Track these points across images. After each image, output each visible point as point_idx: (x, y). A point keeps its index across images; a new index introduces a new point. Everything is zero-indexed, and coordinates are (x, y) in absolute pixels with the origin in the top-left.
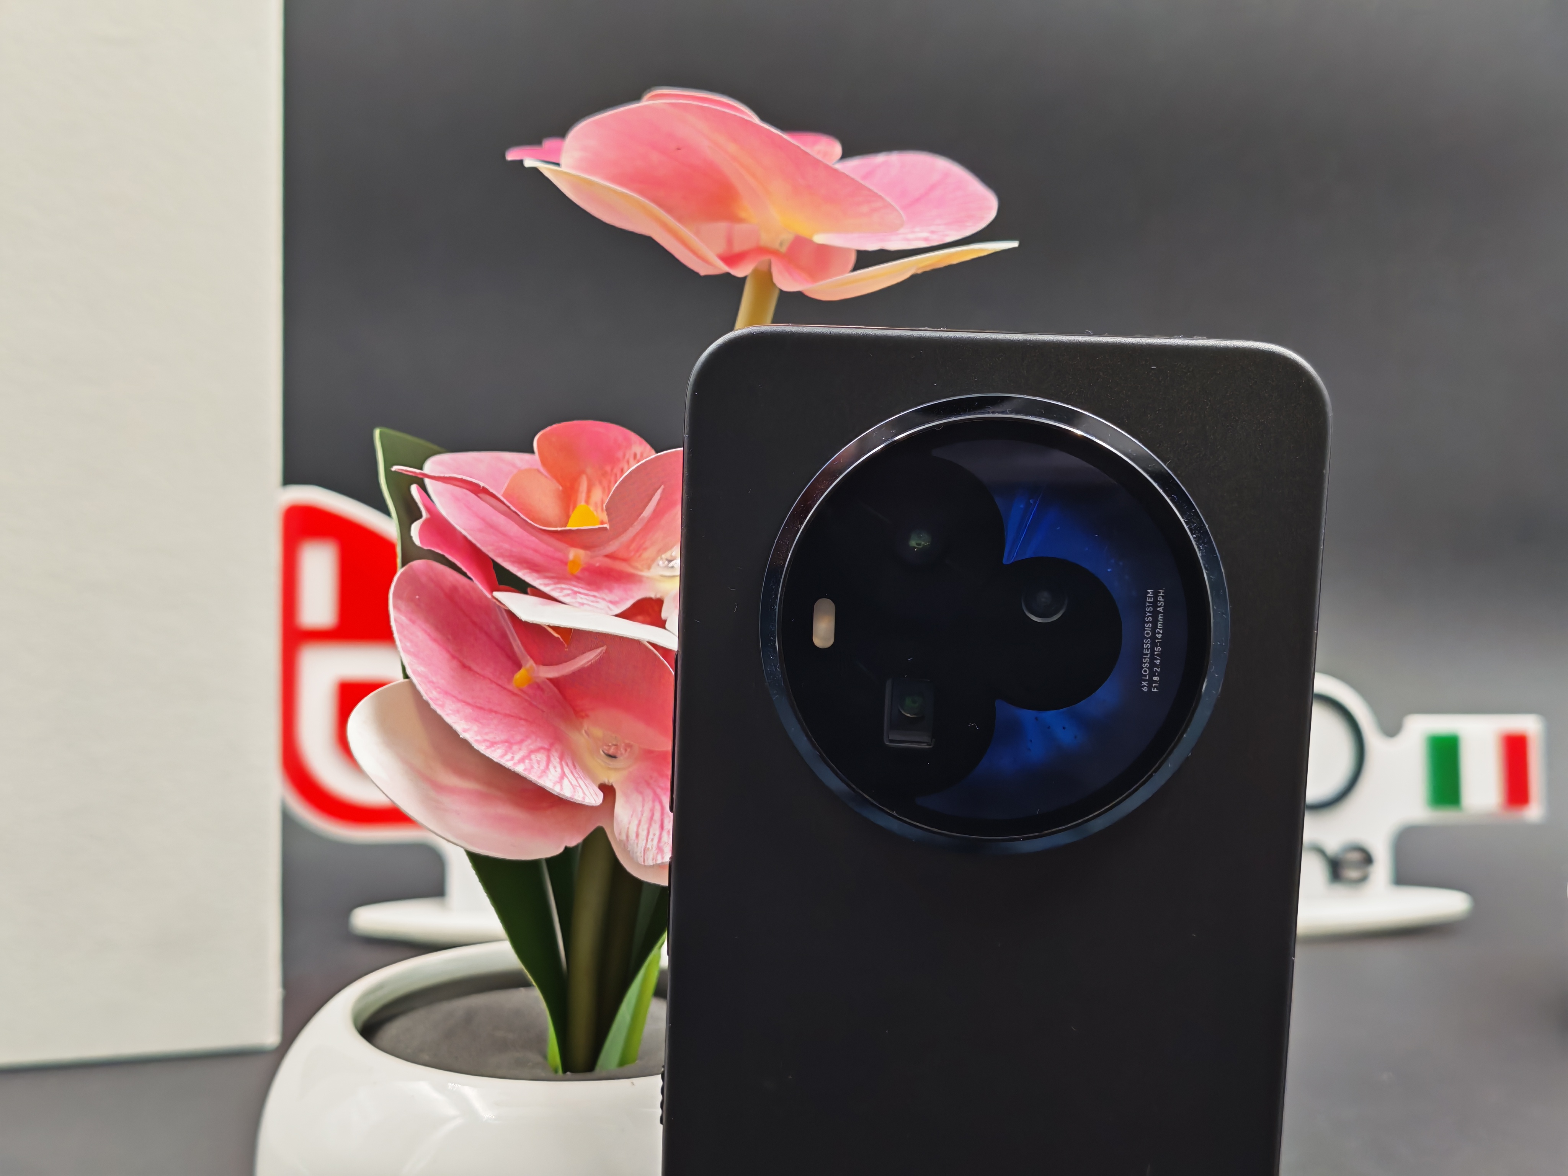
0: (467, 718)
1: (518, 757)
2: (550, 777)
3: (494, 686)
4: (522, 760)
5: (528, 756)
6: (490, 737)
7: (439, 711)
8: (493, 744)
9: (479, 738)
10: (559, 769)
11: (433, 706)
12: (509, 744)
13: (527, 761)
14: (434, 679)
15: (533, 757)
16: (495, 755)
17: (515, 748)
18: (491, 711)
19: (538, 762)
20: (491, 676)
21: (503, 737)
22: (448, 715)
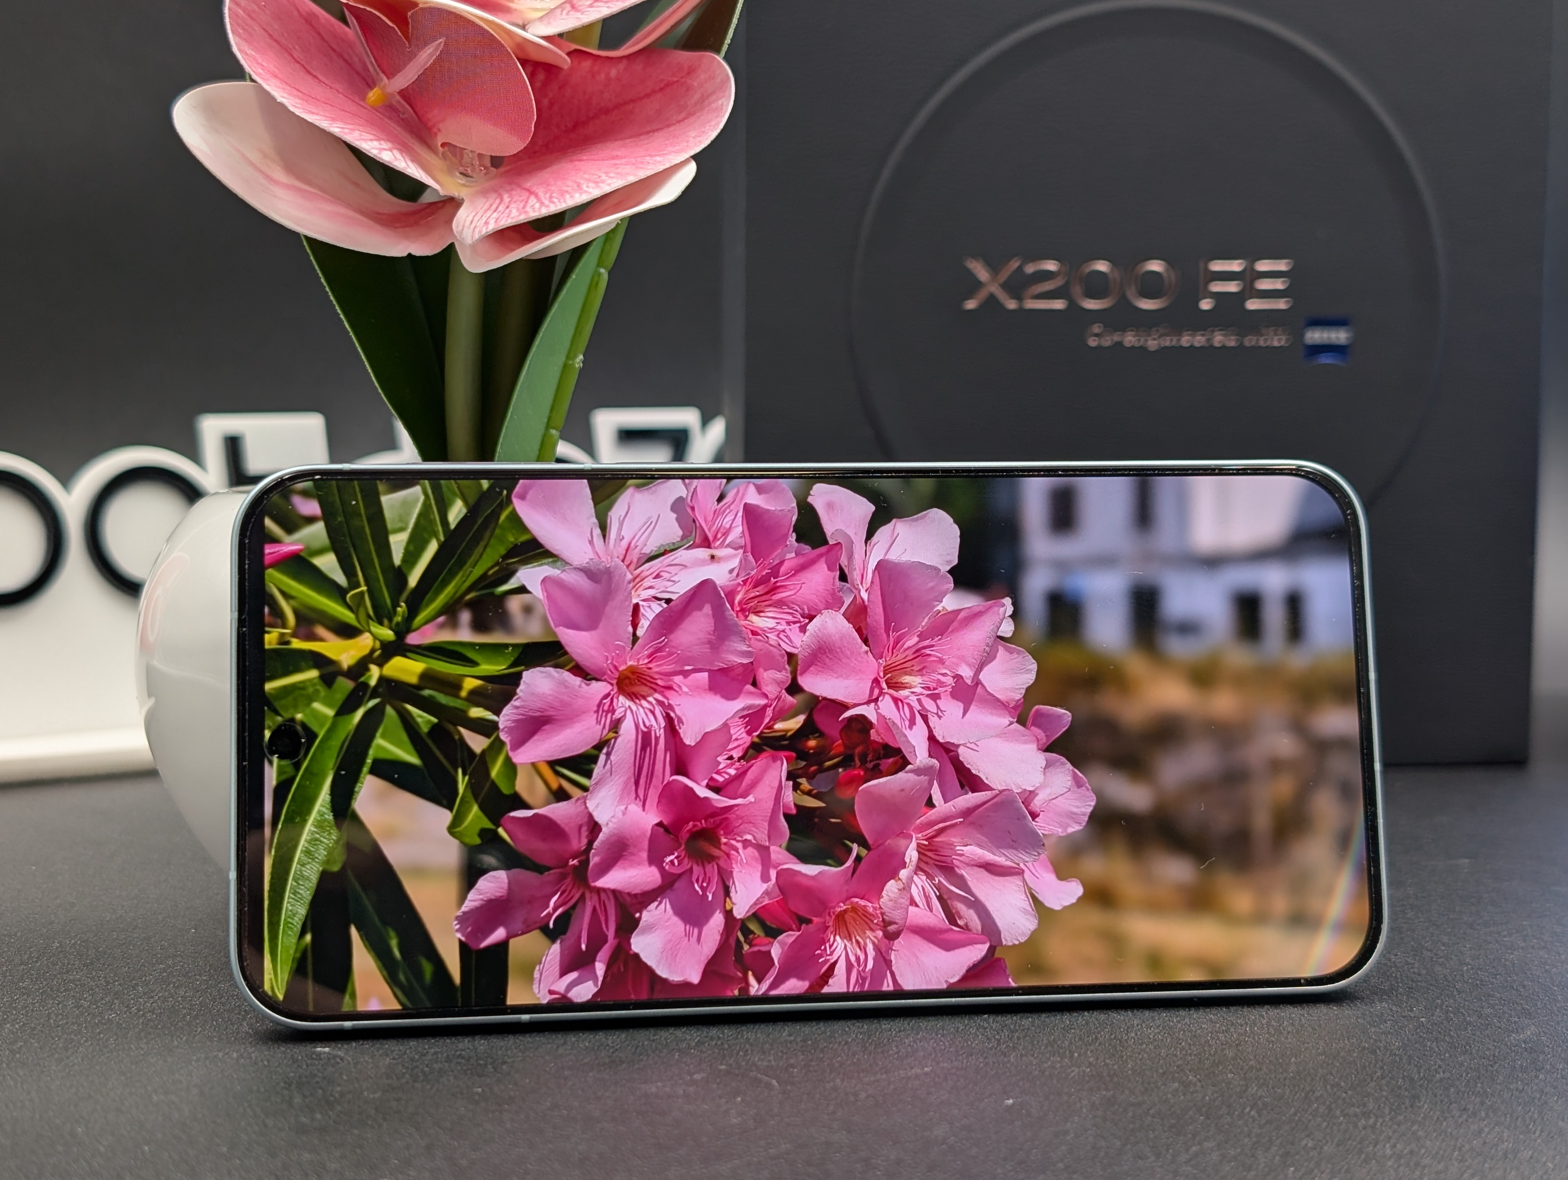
0: (290, 95)
3: (340, 95)
7: (261, 81)
14: (265, 65)
16: (310, 118)
18: (326, 103)
20: (340, 91)
22: (269, 85)
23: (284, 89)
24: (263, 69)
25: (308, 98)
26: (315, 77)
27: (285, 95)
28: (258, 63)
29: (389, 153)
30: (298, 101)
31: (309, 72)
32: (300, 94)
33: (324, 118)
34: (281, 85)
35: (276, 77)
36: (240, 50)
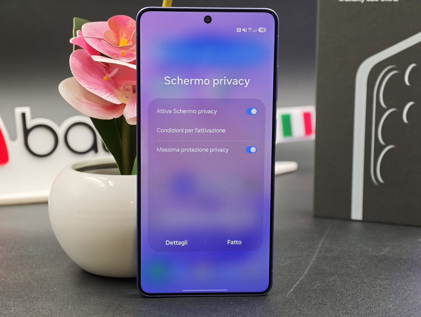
0: (85, 83)
1: (96, 92)
2: (104, 96)
3: (97, 79)
4: (98, 92)
5: (100, 92)
6: (91, 87)
7: (78, 81)
8: (91, 89)
9: (87, 87)
10: (108, 96)
11: (77, 80)
12: (96, 89)
13: (99, 93)
14: (79, 75)
15: (101, 92)
16: (90, 91)
17: (97, 90)
18: (94, 83)
19: (102, 93)
20: (97, 77)
21: (94, 88)
22: (80, 82)
23: (84, 82)
24: (79, 77)
25: (89, 83)
26: (91, 75)
27: (84, 84)
28: (78, 75)
29: (108, 97)
30: (87, 85)
31: (89, 74)
32: (88, 82)
33: (93, 90)
34: (83, 81)
35: (82, 78)
36: (73, 73)
